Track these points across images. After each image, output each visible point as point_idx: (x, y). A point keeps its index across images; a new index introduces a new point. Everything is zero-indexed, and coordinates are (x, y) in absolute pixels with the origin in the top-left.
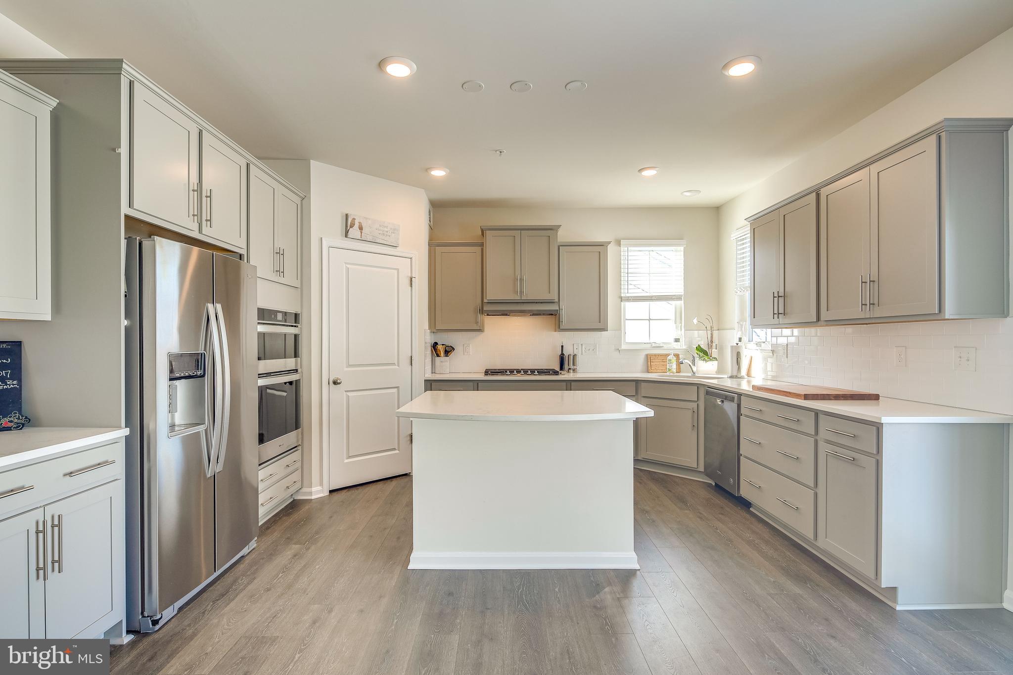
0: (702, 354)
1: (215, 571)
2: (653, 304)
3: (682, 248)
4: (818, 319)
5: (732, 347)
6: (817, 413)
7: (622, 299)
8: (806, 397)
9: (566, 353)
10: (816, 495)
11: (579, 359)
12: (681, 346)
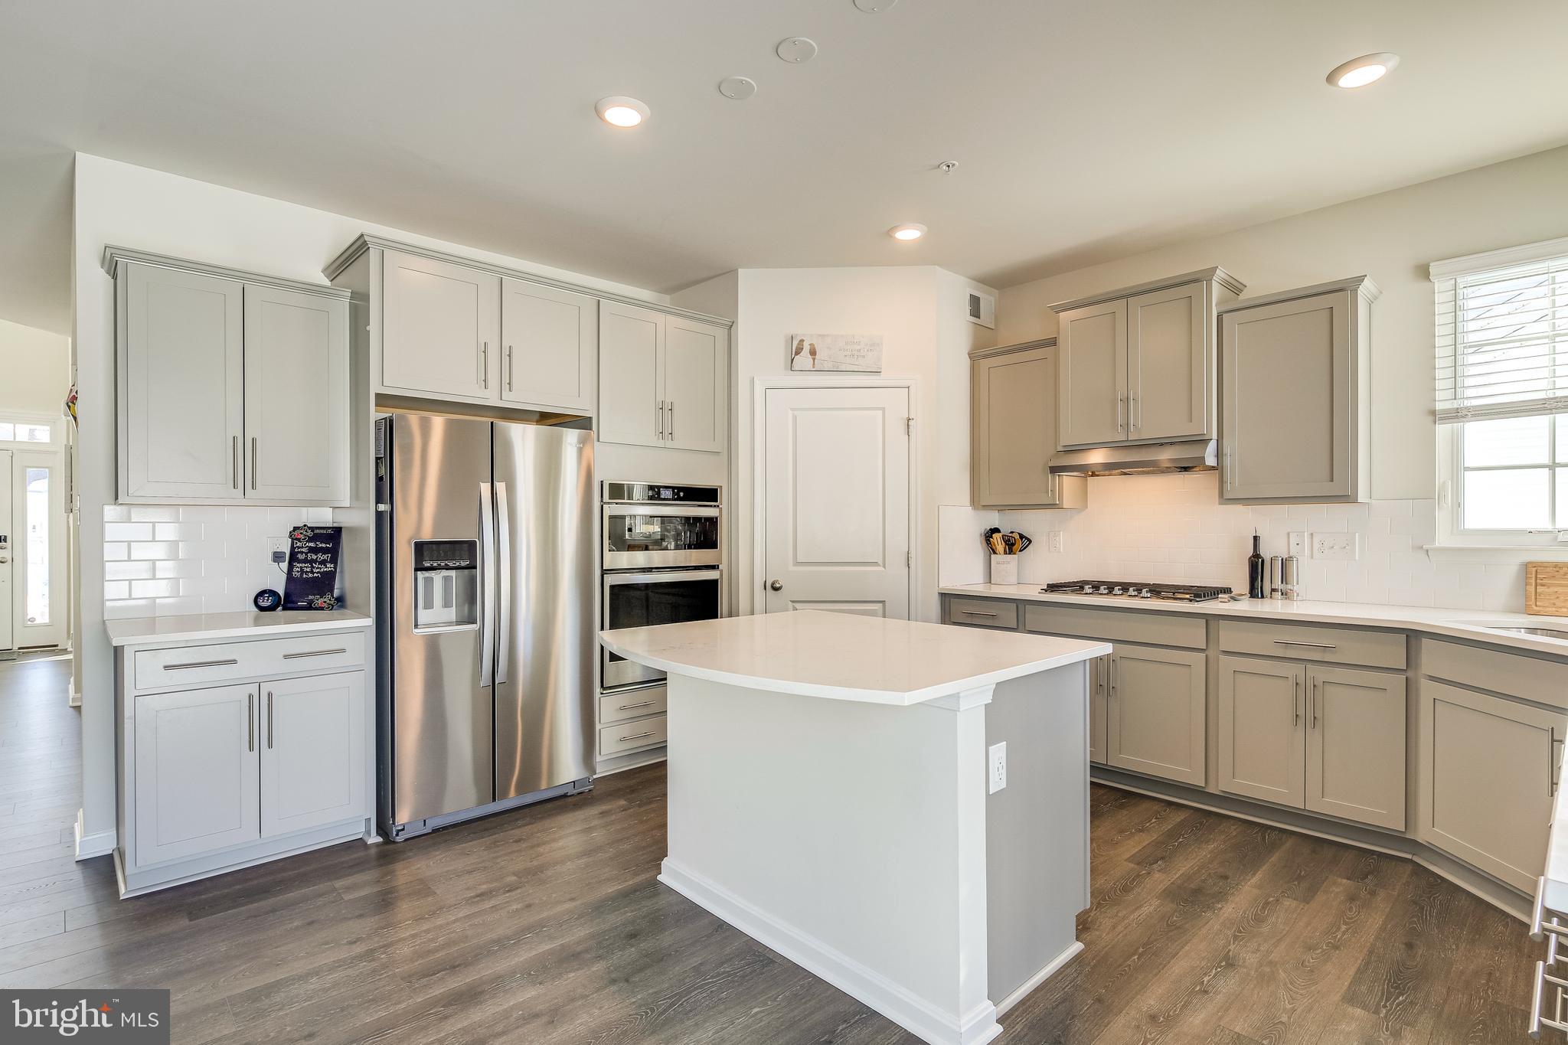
1: (494, 799)
11: (1300, 570)
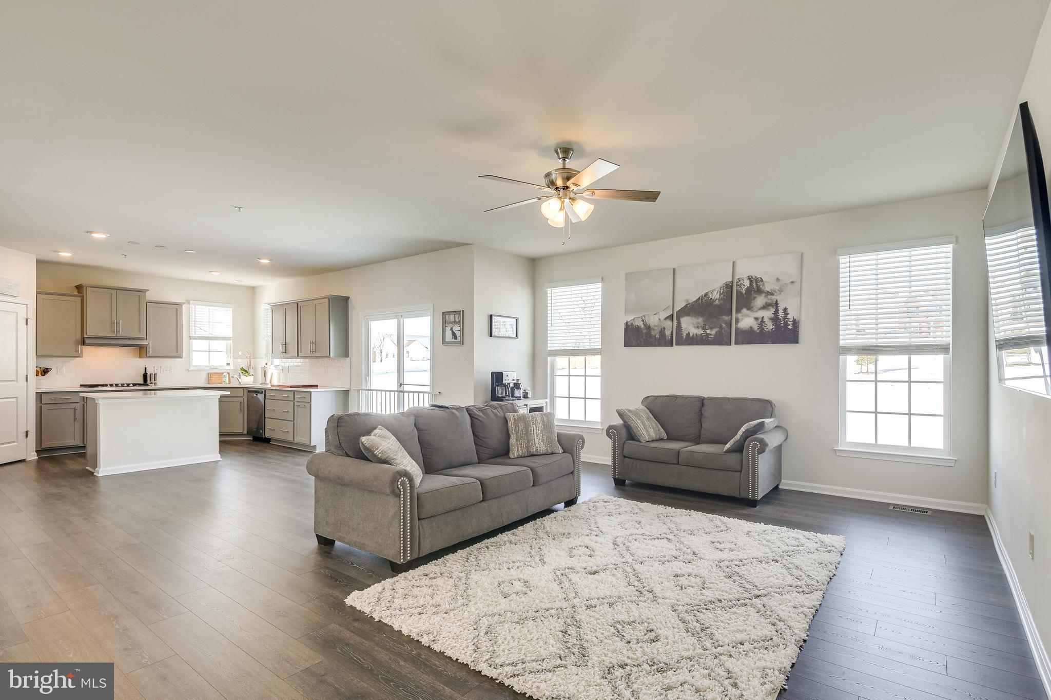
0: (244, 372)
2: (212, 342)
3: (231, 309)
4: (298, 356)
5: (262, 368)
6: (294, 392)
7: (190, 338)
8: (291, 387)
9: (148, 372)
10: (294, 423)
11: (158, 377)
12: (231, 367)
